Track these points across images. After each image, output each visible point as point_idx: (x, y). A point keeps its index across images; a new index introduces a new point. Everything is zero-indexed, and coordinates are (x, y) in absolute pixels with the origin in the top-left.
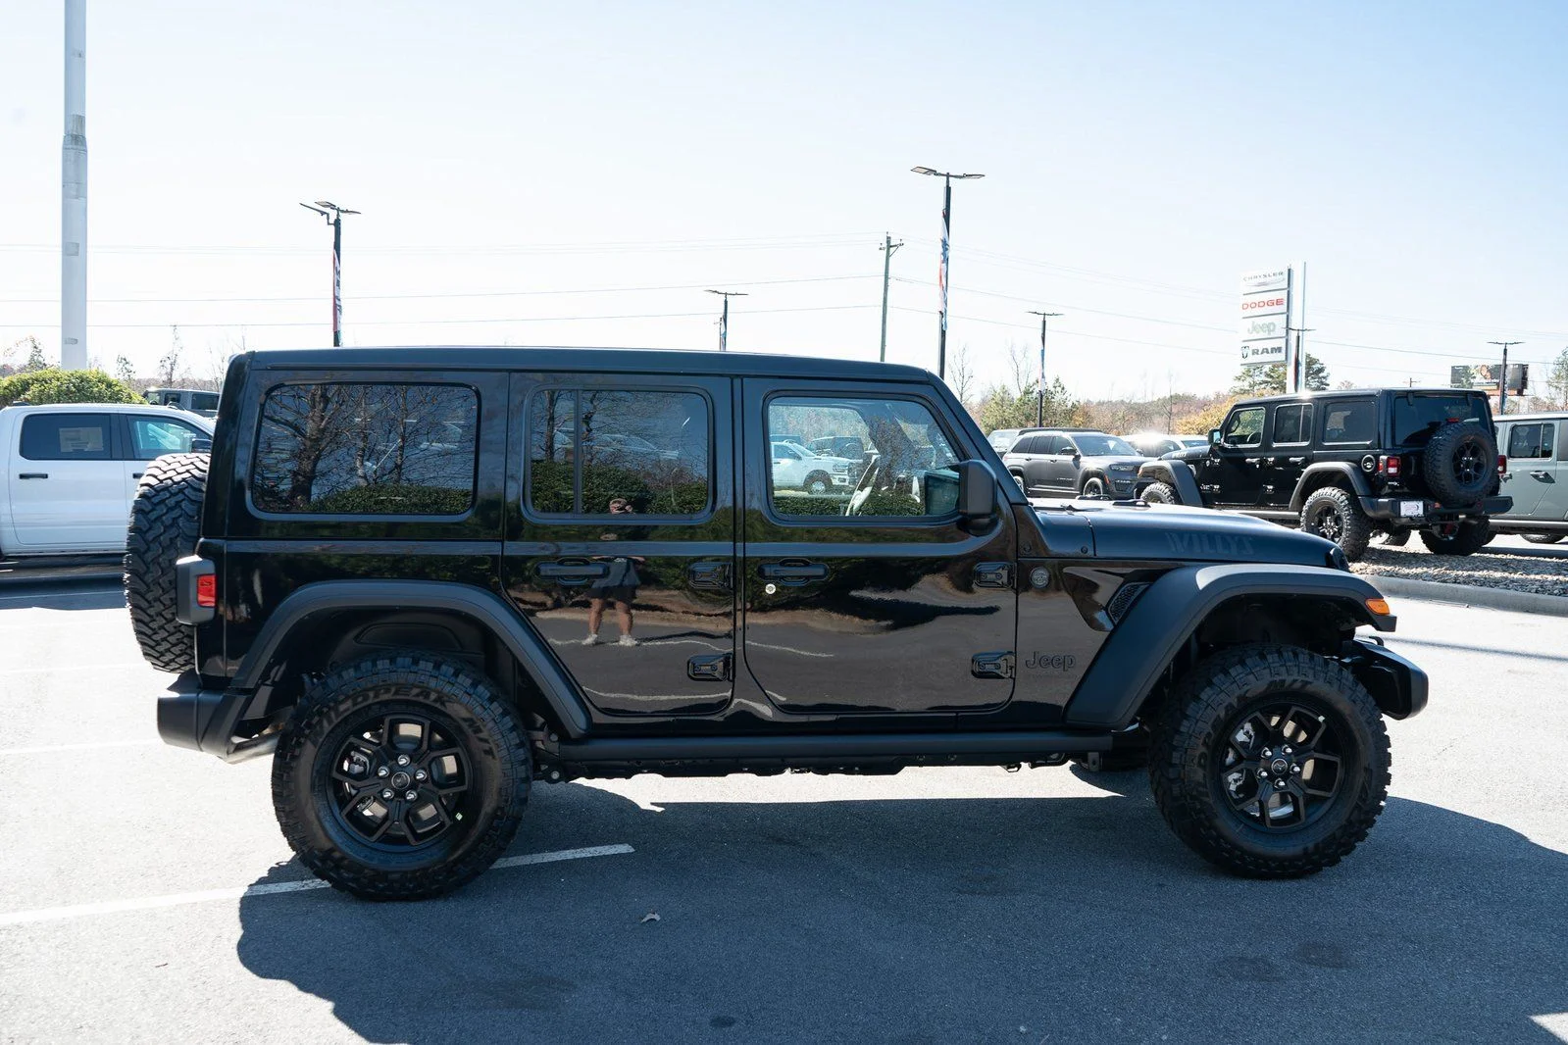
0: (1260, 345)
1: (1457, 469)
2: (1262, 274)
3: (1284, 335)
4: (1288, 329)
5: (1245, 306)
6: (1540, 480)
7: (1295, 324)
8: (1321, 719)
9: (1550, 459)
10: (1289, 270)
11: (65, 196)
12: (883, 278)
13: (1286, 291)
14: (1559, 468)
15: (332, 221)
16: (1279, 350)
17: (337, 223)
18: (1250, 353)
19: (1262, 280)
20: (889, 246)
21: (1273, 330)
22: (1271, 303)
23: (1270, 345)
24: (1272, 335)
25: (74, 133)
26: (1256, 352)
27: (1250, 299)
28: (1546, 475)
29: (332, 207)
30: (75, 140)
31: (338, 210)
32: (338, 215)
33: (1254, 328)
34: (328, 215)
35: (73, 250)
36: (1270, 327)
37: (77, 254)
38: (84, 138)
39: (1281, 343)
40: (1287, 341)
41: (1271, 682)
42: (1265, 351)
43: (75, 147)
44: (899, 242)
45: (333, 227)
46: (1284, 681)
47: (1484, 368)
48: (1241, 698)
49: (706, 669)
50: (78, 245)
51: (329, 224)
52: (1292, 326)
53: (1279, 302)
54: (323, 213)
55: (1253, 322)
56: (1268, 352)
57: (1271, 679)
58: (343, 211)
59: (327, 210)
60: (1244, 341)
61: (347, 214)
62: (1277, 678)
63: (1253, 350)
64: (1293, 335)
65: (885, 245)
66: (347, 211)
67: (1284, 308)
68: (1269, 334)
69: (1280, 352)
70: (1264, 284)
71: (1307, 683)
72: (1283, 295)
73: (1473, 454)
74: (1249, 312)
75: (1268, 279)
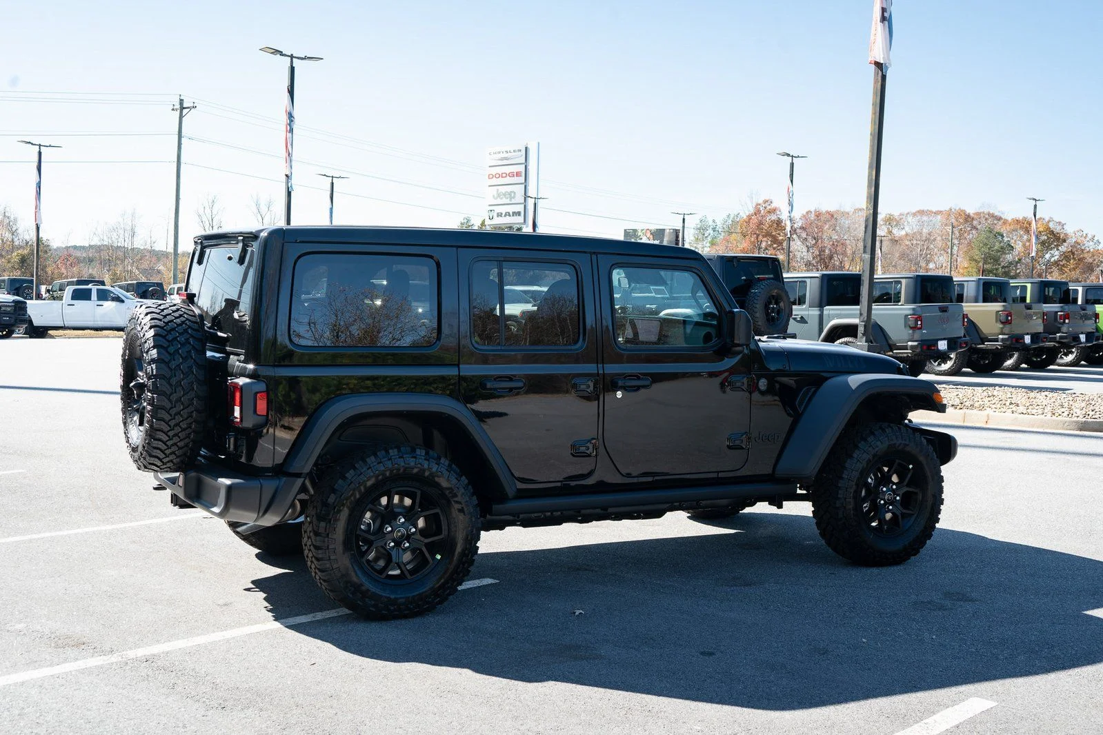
0: (503, 209)
1: (767, 314)
2: (504, 150)
3: (523, 201)
4: (526, 197)
5: (491, 177)
6: (798, 322)
7: (532, 192)
8: (911, 466)
9: (804, 306)
10: (526, 148)
12: (176, 137)
13: (524, 166)
14: (811, 313)
16: (519, 214)
18: (495, 215)
19: (505, 155)
20: (182, 108)
21: (514, 197)
22: (511, 175)
23: (511, 209)
24: (513, 201)
26: (499, 215)
27: (495, 171)
28: (802, 317)
33: (499, 196)
36: (511, 195)
39: (520, 208)
40: (525, 206)
42: (508, 214)
44: (192, 105)
47: (648, 231)
48: (874, 456)
49: (583, 449)
52: (529, 194)
53: (518, 174)
55: (498, 190)
56: (510, 216)
57: (889, 443)
60: (490, 205)
62: (892, 443)
63: (498, 213)
64: (531, 202)
65: (178, 106)
67: (522, 179)
68: (511, 200)
69: (519, 215)
70: (506, 159)
71: (906, 445)
72: (522, 169)
73: (777, 303)
74: (495, 181)
75: (508, 155)
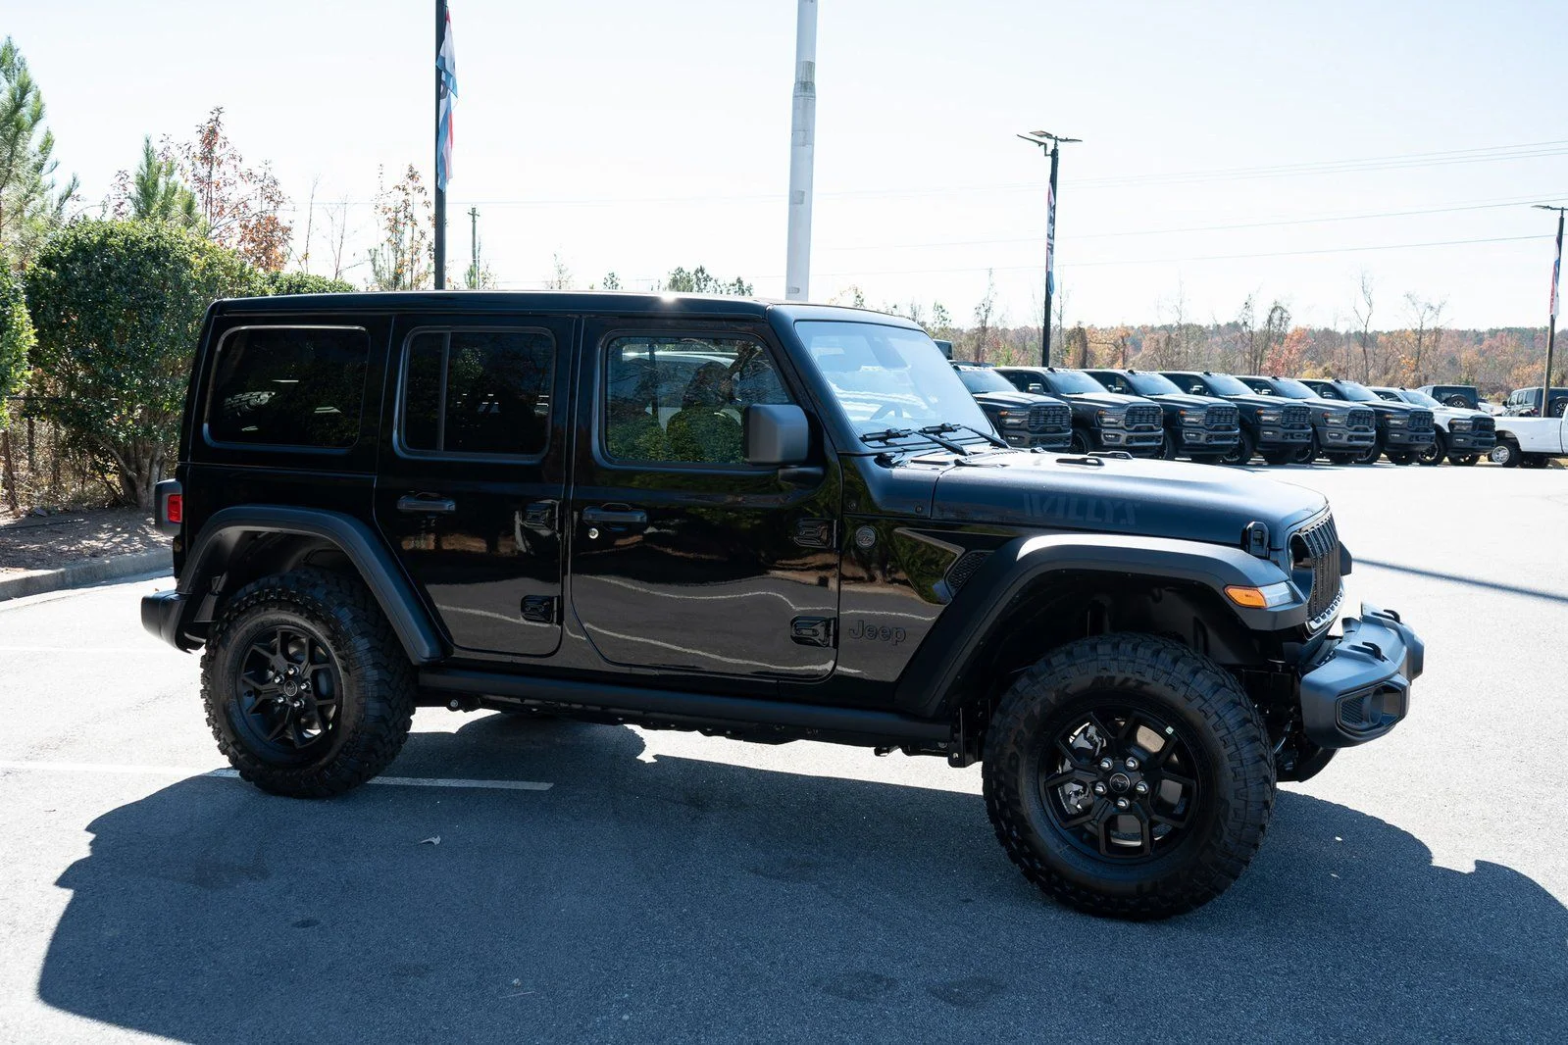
11: (794, 145)
15: (1049, 152)
17: (1054, 154)
25: (804, 80)
29: (1049, 136)
30: (805, 87)
31: (1056, 139)
32: (1056, 144)
34: (1046, 145)
35: (799, 199)
37: (802, 202)
38: (813, 84)
41: (1098, 678)
43: (803, 94)
45: (1050, 159)
46: (1114, 678)
50: (803, 193)
51: (1046, 155)
54: (1040, 144)
57: (1097, 675)
58: (1061, 140)
59: (1044, 140)
61: (1067, 143)
62: (1105, 674)
66: (1067, 140)
71: (1143, 683)
